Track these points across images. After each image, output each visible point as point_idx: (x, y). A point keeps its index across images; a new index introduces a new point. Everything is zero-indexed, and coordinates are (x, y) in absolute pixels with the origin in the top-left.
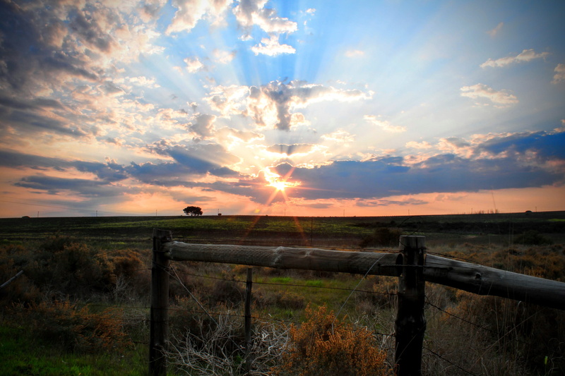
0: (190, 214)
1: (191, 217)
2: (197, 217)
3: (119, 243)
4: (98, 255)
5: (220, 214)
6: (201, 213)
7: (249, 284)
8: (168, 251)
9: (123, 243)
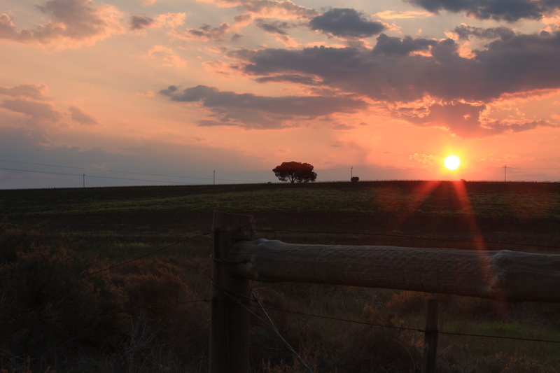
0: (288, 180)
1: (292, 185)
2: (306, 185)
3: (134, 245)
4: (91, 271)
5: (355, 179)
6: (313, 176)
7: (431, 334)
8: (246, 262)
9: (142, 245)
